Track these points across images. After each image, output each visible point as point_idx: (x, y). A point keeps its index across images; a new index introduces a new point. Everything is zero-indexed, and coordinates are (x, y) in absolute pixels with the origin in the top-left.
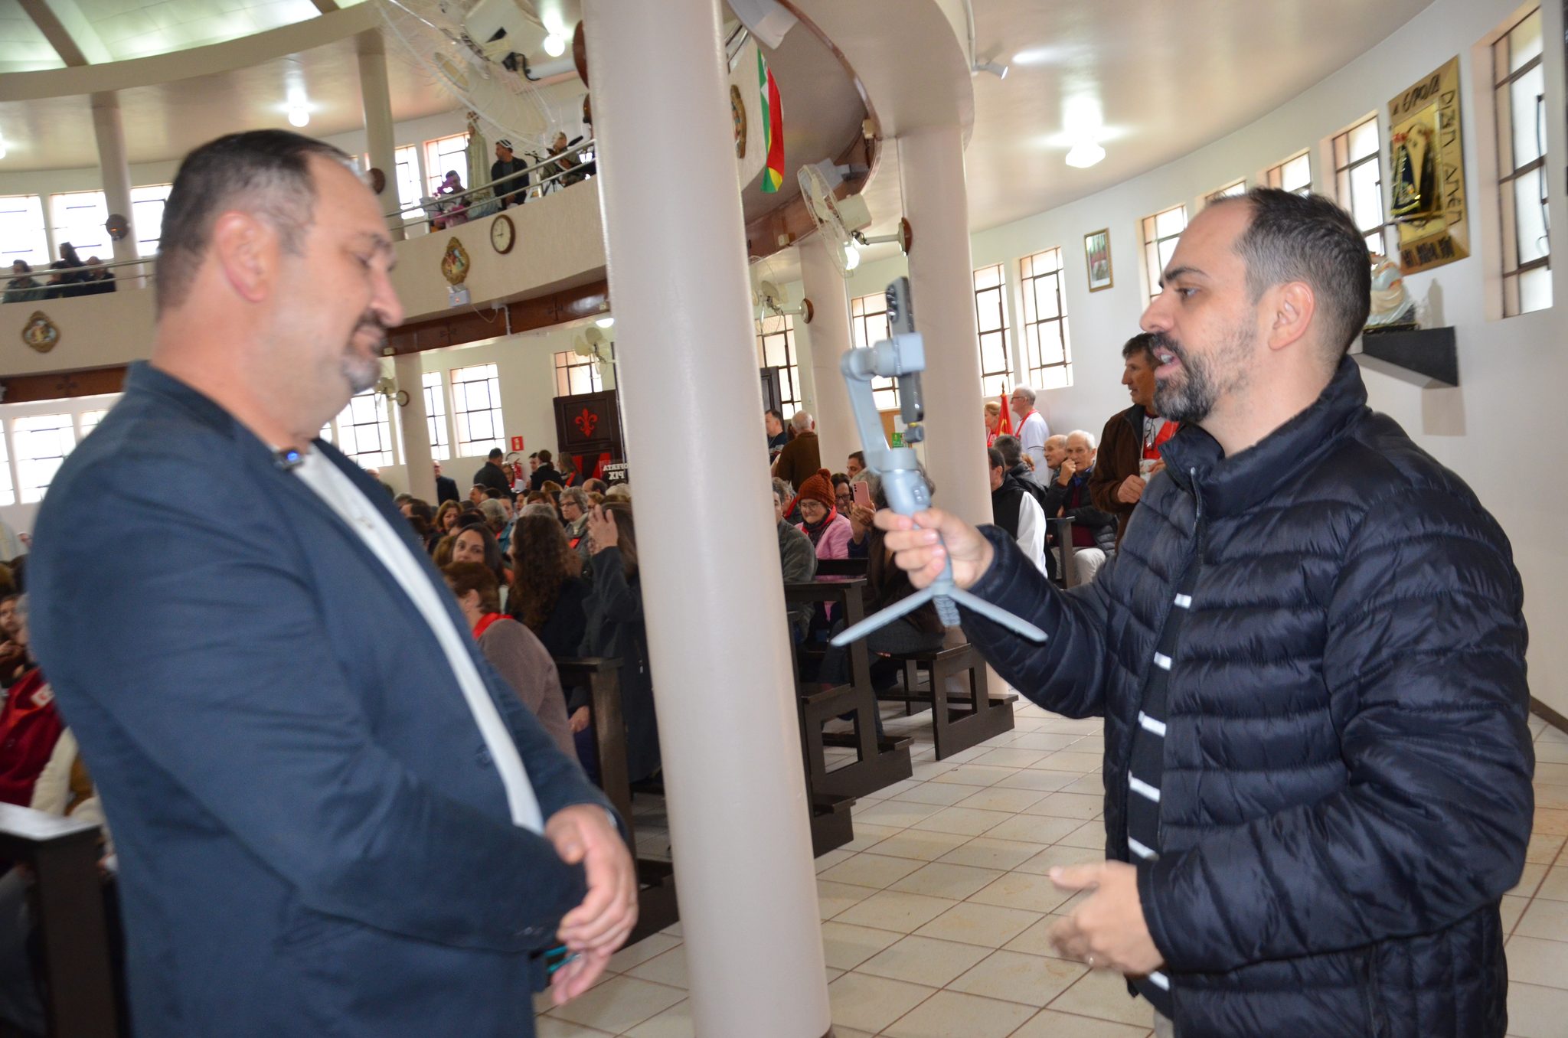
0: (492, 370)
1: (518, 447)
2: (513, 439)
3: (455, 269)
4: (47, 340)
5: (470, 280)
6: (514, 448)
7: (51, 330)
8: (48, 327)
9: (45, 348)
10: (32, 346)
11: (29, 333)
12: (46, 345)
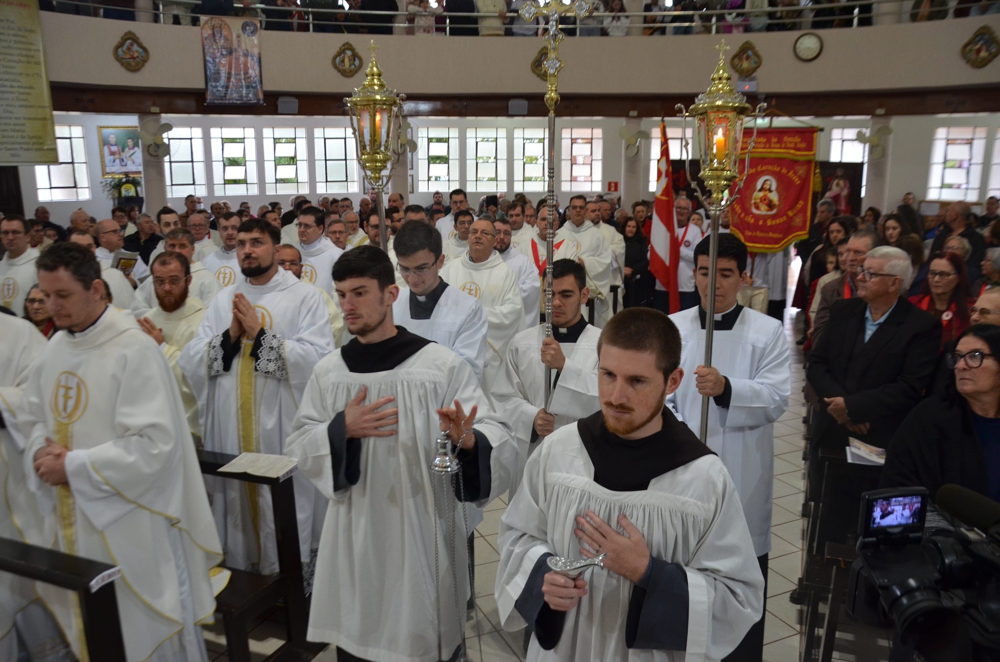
0: (598, 133)
1: (613, 189)
2: (610, 184)
3: (745, 65)
4: (353, 67)
5: (758, 73)
6: (610, 189)
7: (356, 59)
8: (355, 56)
9: (348, 74)
10: (339, 71)
11: (338, 59)
12: (351, 71)
